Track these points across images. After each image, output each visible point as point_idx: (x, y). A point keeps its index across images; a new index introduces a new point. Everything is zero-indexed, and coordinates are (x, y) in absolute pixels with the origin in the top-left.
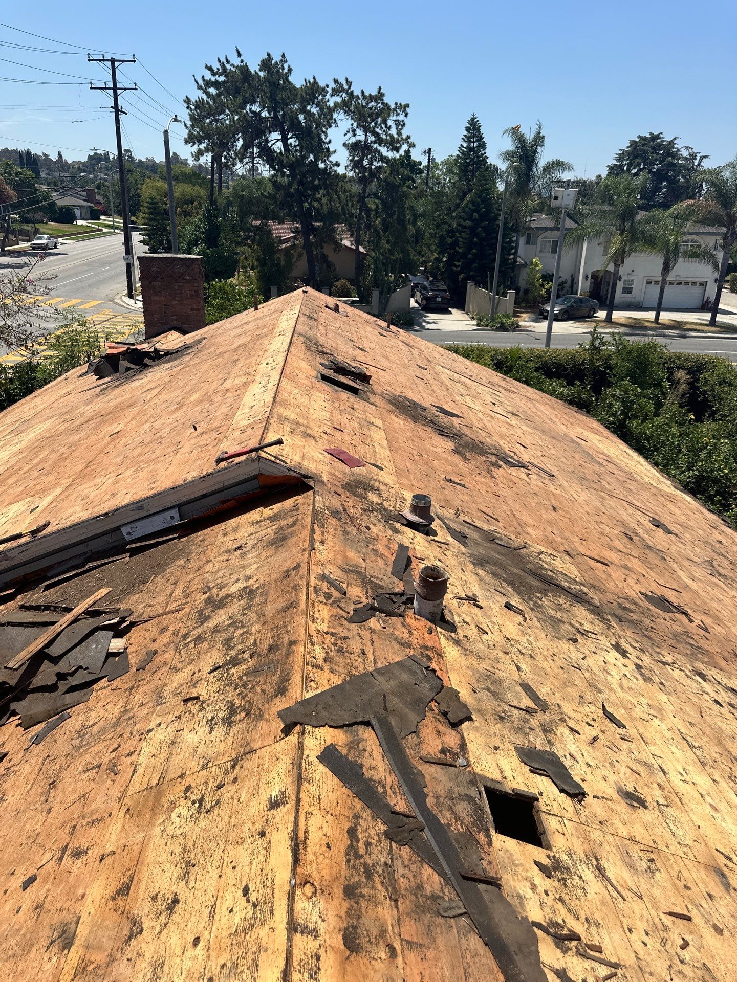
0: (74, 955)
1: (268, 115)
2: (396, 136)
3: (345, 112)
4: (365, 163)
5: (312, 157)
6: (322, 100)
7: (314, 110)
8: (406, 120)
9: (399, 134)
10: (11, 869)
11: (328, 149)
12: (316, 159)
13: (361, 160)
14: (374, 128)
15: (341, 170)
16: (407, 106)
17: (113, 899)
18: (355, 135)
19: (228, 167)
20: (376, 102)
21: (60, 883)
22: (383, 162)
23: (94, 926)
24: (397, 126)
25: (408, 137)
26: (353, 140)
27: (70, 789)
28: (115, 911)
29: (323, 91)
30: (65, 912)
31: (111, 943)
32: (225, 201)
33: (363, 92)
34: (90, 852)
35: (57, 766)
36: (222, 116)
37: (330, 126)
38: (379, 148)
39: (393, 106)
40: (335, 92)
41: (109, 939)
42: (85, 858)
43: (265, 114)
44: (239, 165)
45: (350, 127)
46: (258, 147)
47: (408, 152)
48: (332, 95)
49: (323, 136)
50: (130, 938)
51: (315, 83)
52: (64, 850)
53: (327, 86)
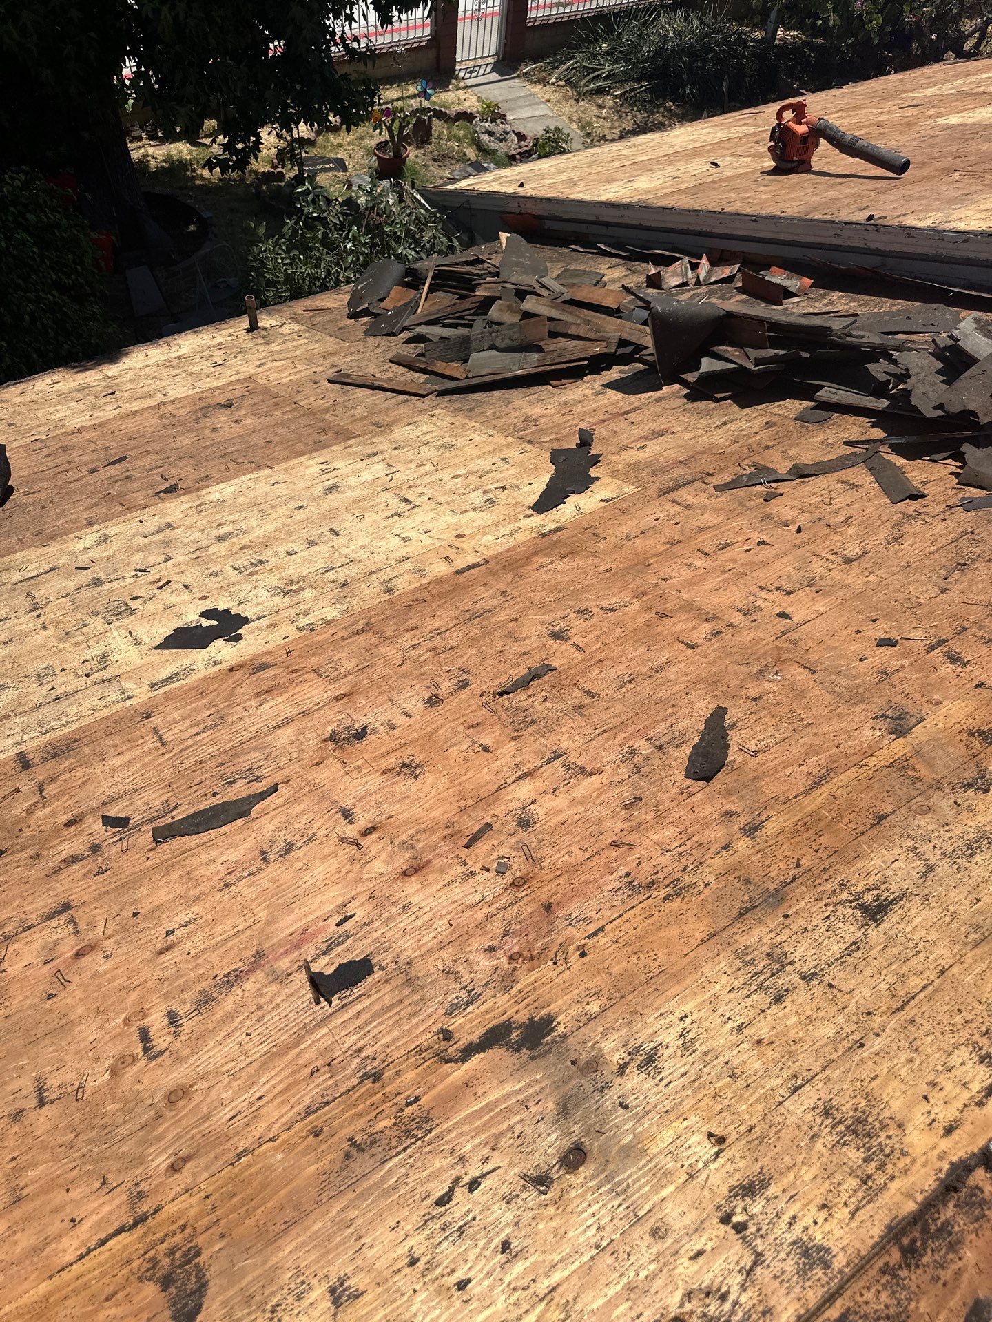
0: (899, 748)
10: (874, 615)
17: (971, 734)
23: (934, 740)
28: (967, 747)
30: (910, 701)
31: (946, 772)
34: (969, 668)
41: (946, 766)
42: (959, 669)
50: (970, 785)
52: (941, 642)
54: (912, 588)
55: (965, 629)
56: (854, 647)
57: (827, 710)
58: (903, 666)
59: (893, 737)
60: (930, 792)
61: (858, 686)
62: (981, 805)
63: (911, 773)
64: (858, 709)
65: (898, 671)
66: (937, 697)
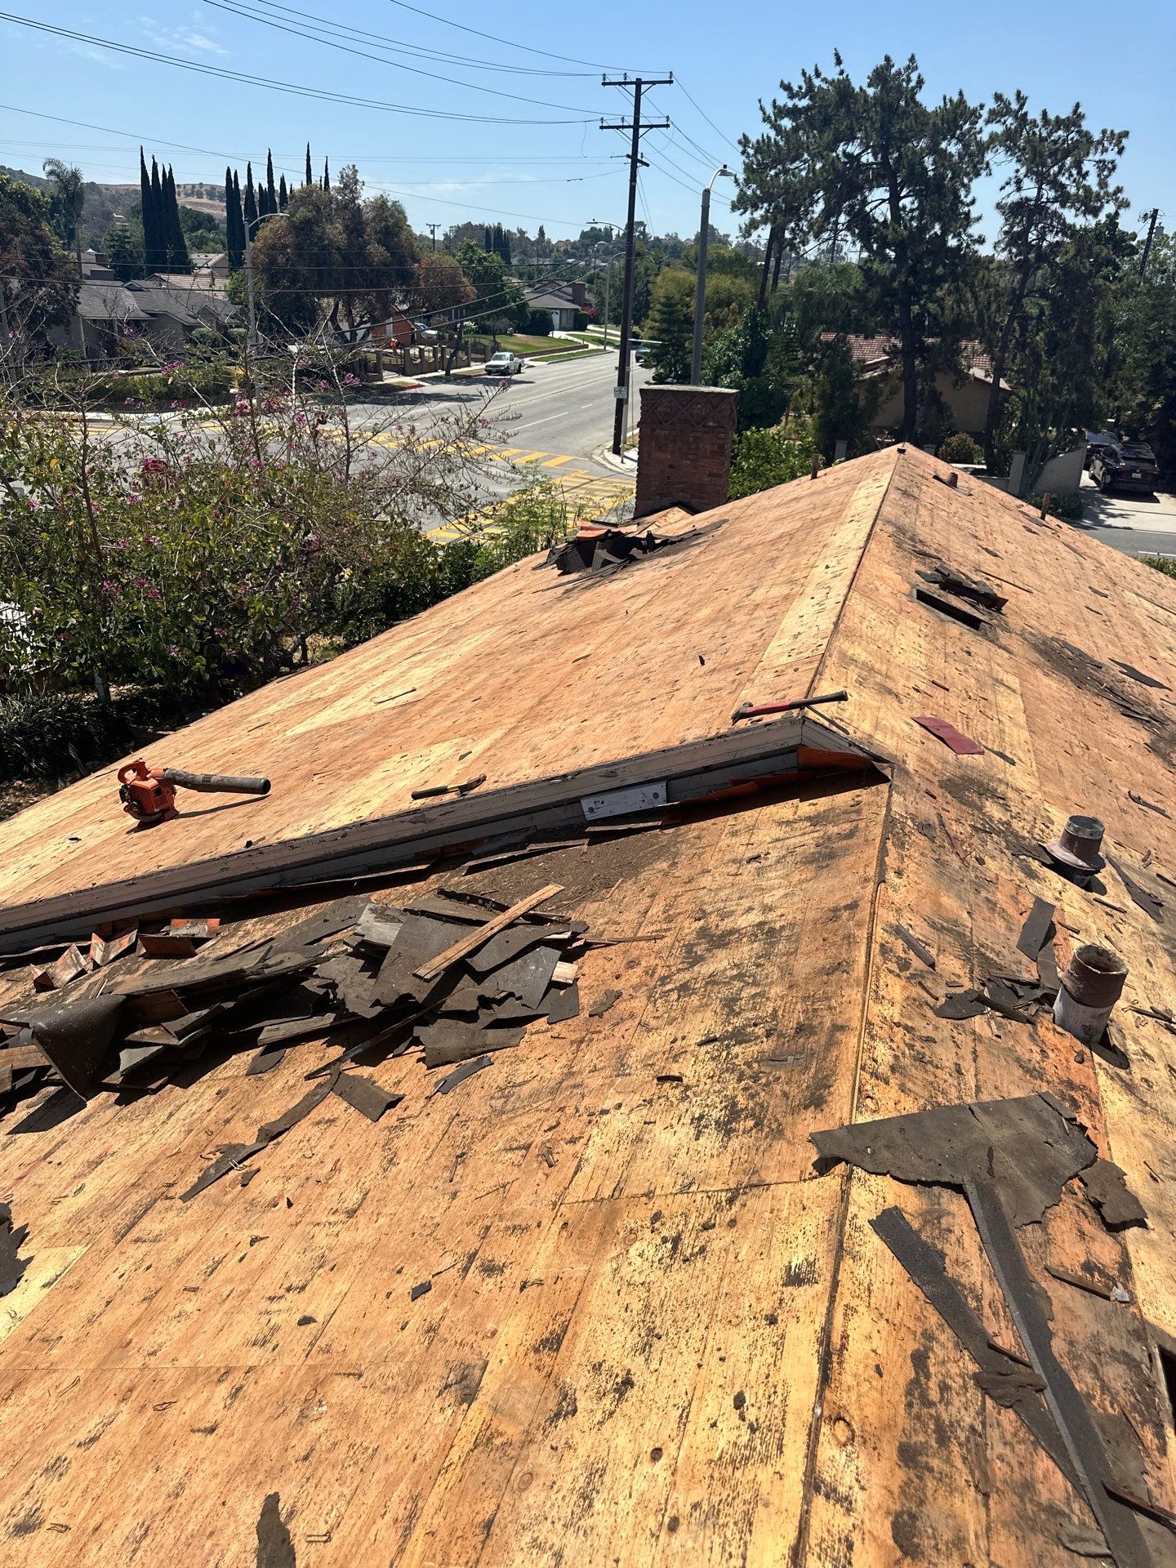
0: (477, 1414)
1: (871, 159)
2: (1095, 188)
3: (1008, 149)
4: (1032, 236)
5: (937, 228)
6: (969, 130)
7: (953, 148)
8: (1119, 160)
9: (1103, 184)
10: (398, 1264)
11: (968, 214)
12: (945, 232)
13: (1026, 231)
14: (1056, 175)
15: (985, 251)
16: (1126, 134)
17: (537, 1351)
18: (1019, 189)
19: (794, 248)
20: (1068, 130)
21: (462, 1306)
22: (1065, 234)
23: (505, 1381)
24: (1101, 170)
25: (1119, 190)
26: (1015, 197)
27: (484, 1170)
28: (538, 1368)
29: (974, 115)
30: (467, 1349)
31: (530, 1415)
32: (781, 302)
33: (1045, 113)
34: (507, 1271)
35: (469, 1133)
36: (797, 164)
37: (978, 175)
38: (1060, 211)
39: (1097, 136)
40: (994, 116)
41: (528, 1407)
42: (499, 1279)
43: (867, 158)
44: (812, 243)
45: (1013, 175)
46: (848, 214)
47: (1113, 219)
48: (988, 122)
49: (962, 193)
50: (557, 1416)
51: (962, 101)
52: (472, 1257)
53: (982, 107)
54: (424, 1210)
55: (488, 1228)
56: (390, 1316)
57: (389, 1417)
58: (446, 1310)
59: (465, 1406)
60: (525, 1452)
61: (410, 1364)
62: (577, 1434)
63: (498, 1441)
64: (419, 1395)
65: (443, 1318)
66: (490, 1326)
